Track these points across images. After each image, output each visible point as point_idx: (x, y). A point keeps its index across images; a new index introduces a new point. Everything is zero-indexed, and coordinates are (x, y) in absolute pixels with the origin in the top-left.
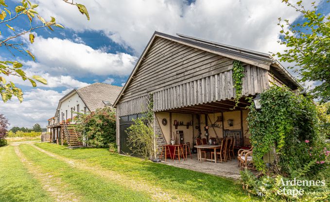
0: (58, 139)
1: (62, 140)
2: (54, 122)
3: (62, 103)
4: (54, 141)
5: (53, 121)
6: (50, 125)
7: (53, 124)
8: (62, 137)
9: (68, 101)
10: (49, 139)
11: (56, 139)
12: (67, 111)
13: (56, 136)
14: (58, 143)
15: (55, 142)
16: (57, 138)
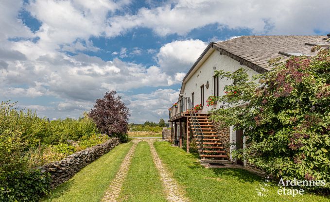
0: (181, 140)
1: (188, 142)
2: (176, 111)
3: (186, 83)
4: (176, 141)
5: (175, 109)
6: (172, 116)
7: (174, 115)
8: (188, 137)
9: (195, 77)
10: (170, 136)
11: (178, 138)
12: (193, 94)
13: (178, 135)
14: (181, 146)
15: (177, 143)
16: (181, 137)
